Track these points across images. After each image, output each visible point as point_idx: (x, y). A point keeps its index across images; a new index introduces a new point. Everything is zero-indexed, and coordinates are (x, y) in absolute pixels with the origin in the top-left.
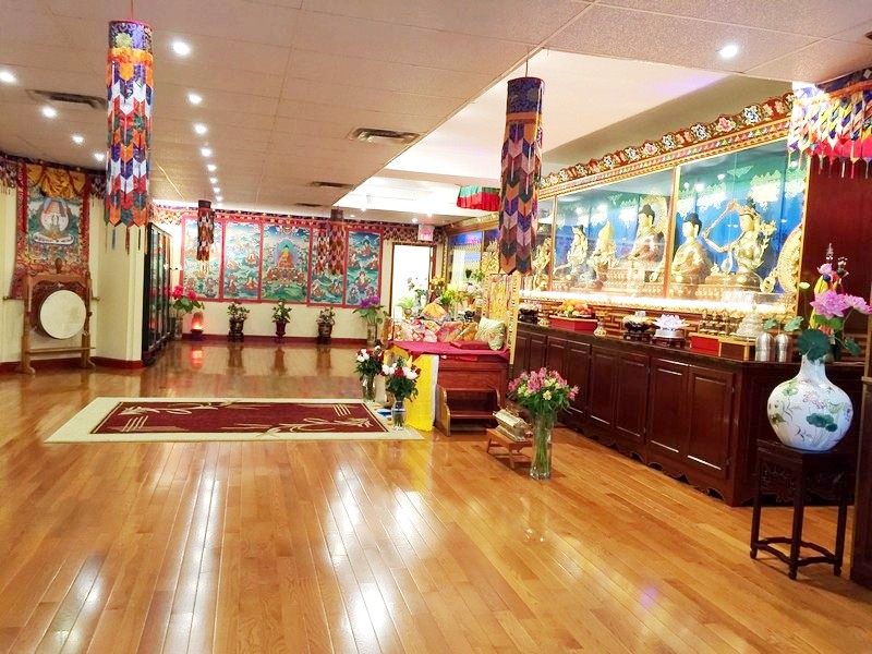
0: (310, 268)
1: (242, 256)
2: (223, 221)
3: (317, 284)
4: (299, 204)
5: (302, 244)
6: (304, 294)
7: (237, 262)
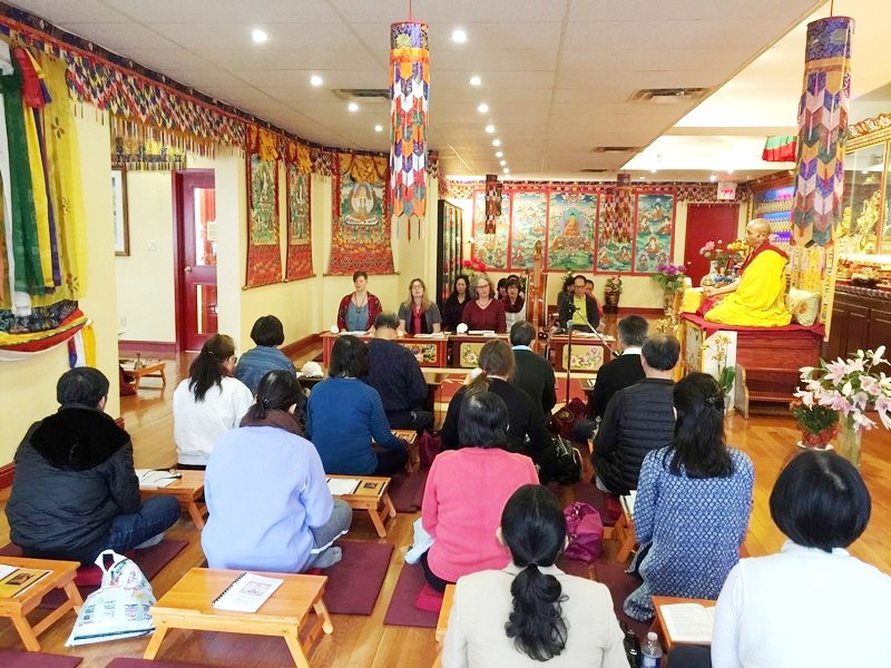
0: (597, 236)
1: (529, 226)
2: (510, 192)
3: (604, 251)
4: (584, 171)
5: (589, 211)
6: (591, 262)
7: (524, 232)
